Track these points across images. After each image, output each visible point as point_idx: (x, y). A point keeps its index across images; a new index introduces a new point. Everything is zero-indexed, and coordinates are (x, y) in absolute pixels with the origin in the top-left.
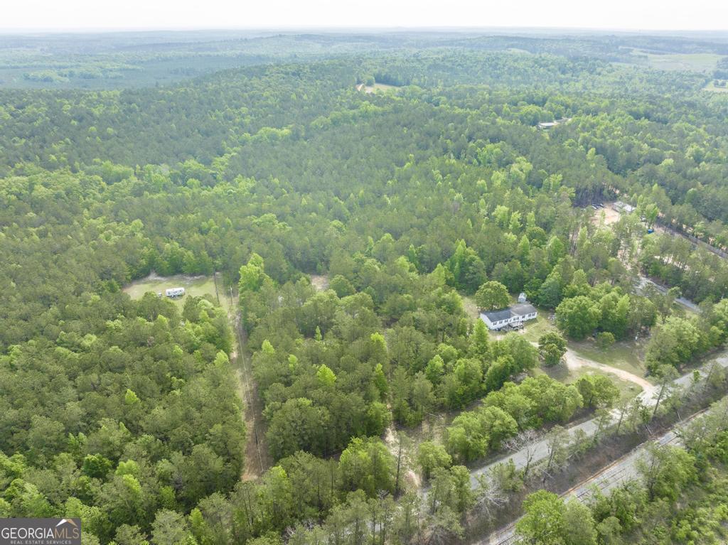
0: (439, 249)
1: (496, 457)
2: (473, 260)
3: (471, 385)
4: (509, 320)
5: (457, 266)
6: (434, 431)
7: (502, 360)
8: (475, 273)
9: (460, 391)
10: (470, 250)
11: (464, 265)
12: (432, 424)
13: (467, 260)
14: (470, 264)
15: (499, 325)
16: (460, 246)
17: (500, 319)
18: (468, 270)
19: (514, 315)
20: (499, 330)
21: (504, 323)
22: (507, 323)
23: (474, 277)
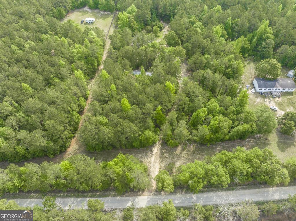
0: (248, 24)
1: (210, 189)
2: (268, 38)
3: (217, 135)
4: (272, 89)
5: (255, 39)
6: (183, 155)
7: (246, 126)
8: (265, 48)
9: (207, 137)
10: (270, 30)
11: (261, 39)
12: (183, 150)
13: (264, 37)
14: (265, 40)
15: (263, 90)
16: (263, 25)
17: (266, 87)
18: (261, 44)
19: (277, 87)
20: (262, 94)
21: (268, 90)
22: (270, 90)
23: (263, 51)
